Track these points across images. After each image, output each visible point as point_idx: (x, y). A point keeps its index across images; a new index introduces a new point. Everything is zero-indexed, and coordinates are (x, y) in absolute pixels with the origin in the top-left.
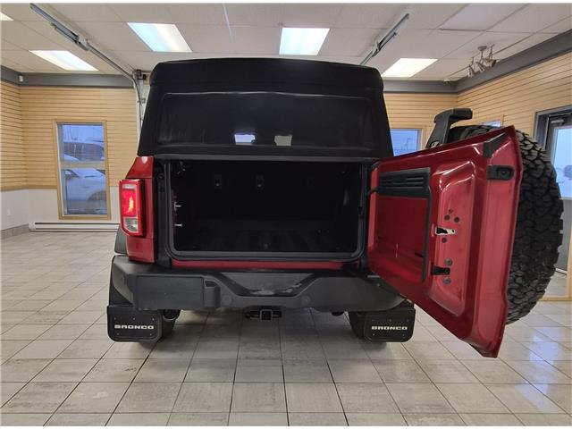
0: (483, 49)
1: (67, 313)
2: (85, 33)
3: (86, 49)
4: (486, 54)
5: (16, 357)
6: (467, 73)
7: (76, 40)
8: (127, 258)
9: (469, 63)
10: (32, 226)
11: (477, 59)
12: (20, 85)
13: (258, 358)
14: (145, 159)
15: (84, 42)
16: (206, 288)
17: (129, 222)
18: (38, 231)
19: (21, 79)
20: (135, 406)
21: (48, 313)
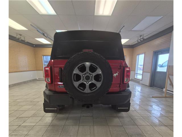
0: (141, 36)
1: (38, 102)
2: (46, 33)
3: (47, 37)
4: (142, 37)
5: (20, 116)
6: (137, 42)
7: (44, 35)
8: (48, 89)
9: (137, 40)
10: (37, 79)
11: (139, 38)
12: (34, 47)
13: (86, 116)
14: (53, 60)
15: (46, 36)
16: (70, 99)
17: (48, 79)
18: (39, 80)
19: (34, 46)
20: (48, 135)
21: (34, 102)
